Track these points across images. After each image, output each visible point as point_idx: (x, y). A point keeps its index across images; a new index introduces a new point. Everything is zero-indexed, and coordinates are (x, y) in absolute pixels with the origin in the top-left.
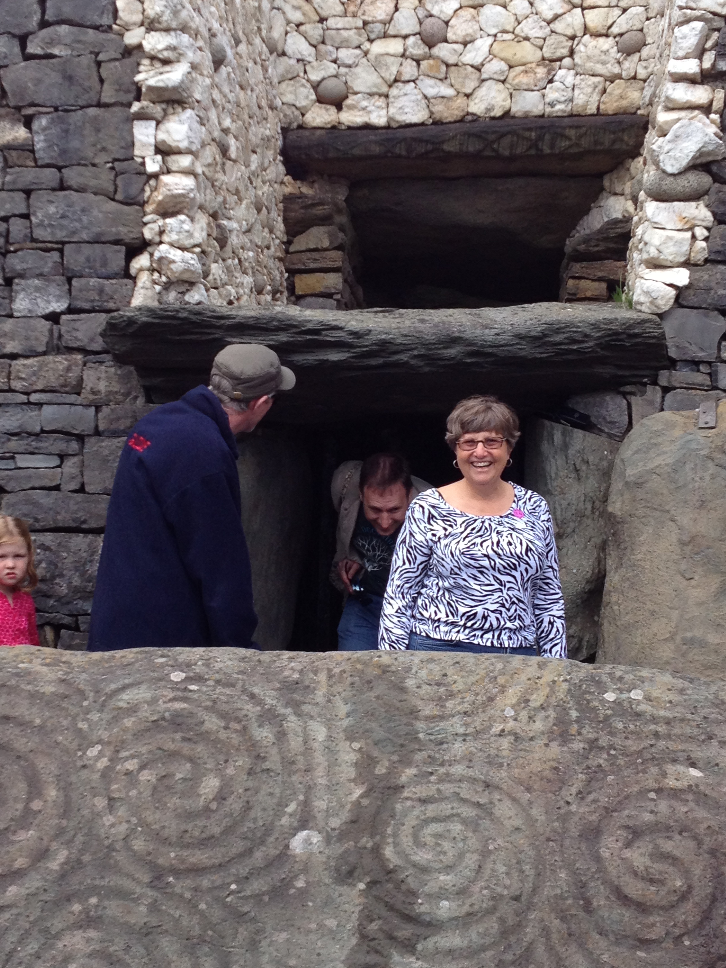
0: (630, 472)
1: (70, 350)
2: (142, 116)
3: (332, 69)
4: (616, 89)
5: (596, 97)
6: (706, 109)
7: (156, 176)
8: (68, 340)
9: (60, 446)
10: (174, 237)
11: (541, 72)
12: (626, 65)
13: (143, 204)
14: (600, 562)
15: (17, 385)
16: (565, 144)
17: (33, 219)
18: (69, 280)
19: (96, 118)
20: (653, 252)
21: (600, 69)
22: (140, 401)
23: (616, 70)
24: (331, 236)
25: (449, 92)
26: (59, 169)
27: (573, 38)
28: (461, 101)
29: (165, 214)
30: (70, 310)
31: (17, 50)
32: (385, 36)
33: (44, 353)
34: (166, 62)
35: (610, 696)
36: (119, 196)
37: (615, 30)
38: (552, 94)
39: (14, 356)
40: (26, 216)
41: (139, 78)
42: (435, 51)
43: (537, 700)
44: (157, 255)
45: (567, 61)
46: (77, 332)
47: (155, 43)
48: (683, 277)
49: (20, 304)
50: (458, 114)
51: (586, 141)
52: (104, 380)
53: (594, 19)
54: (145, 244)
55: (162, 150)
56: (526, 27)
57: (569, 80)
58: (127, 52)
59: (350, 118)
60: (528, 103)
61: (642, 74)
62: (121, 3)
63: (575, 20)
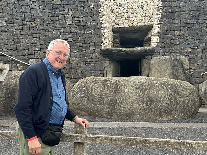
0: (152, 63)
2: (102, 30)
3: (117, 21)
4: (149, 22)
5: (147, 23)
6: (158, 27)
7: (104, 35)
8: (95, 52)
9: (95, 63)
10: (106, 41)
11: (141, 21)
12: (150, 20)
14: (149, 72)
15: (90, 57)
16: (144, 29)
17: (92, 40)
18: (95, 46)
19: (97, 30)
20: (153, 41)
21: (147, 20)
22: (103, 58)
24: (118, 40)
25: (131, 23)
26: (94, 35)
29: (104, 39)
30: (95, 49)
31: (90, 23)
32: (123, 17)
33: (93, 53)
34: (104, 24)
35: (150, 79)
36: (100, 38)
37: (149, 16)
38: (142, 23)
39: (90, 54)
41: (102, 26)
42: (129, 19)
43: (144, 79)
45: (144, 19)
46: (96, 51)
47: (103, 22)
48: (156, 44)
49: (91, 49)
50: (132, 26)
51: (146, 28)
52: (99, 56)
53: (147, 15)
54: (103, 42)
55: (104, 33)
56: (139, 16)
57: (144, 22)
58: (100, 23)
59: (119, 26)
60: (139, 24)
61: (152, 21)
62: (100, 18)
63: (144, 15)
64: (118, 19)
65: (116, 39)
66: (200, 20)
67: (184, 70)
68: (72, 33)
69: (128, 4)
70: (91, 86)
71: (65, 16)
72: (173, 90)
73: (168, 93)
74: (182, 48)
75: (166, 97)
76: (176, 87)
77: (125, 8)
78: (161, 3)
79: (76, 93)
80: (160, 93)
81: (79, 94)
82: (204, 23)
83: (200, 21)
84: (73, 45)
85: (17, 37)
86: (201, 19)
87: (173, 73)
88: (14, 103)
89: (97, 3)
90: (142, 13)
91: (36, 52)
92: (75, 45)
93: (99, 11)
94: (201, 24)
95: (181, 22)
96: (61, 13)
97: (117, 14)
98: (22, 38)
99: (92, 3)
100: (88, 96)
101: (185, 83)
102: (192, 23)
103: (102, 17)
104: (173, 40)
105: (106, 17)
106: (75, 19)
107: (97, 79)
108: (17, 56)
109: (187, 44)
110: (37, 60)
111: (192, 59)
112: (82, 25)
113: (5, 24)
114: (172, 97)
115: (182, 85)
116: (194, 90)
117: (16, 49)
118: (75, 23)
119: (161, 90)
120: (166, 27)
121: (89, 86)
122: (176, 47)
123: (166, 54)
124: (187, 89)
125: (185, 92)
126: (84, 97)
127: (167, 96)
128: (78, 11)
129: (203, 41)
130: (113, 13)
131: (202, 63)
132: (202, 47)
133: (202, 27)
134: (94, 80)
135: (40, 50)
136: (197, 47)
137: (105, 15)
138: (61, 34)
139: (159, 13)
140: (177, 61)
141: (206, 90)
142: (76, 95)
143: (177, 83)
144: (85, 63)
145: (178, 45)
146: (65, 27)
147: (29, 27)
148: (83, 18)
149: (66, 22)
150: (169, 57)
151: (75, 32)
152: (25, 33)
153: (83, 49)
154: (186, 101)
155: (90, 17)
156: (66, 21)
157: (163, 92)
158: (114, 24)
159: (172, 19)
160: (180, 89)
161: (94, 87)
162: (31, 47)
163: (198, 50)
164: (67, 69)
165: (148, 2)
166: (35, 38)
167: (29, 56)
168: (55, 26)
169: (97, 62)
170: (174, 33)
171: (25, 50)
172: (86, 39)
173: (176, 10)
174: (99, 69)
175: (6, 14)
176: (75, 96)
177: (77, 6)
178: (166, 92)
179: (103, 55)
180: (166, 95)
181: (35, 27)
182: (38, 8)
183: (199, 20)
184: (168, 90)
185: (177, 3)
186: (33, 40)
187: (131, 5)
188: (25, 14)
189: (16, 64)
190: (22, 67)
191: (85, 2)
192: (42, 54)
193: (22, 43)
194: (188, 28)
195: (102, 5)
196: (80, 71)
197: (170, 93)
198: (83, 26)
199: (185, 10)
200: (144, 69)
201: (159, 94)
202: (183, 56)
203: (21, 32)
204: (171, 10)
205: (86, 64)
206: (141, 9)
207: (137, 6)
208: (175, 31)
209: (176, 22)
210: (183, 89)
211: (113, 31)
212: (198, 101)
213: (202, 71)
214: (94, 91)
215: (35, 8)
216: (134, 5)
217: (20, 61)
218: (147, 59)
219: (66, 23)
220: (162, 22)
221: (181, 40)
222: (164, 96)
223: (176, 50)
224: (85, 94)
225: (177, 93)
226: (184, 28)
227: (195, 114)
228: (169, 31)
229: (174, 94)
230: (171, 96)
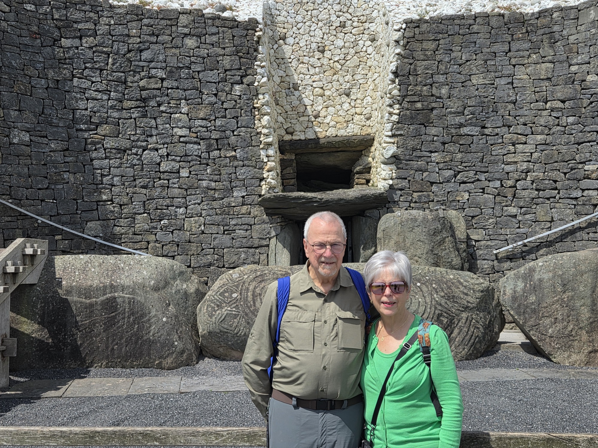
0: (381, 228)
1: (247, 204)
2: (262, 149)
3: (290, 125)
4: (365, 129)
5: (360, 131)
6: (394, 143)
7: (266, 162)
8: (247, 202)
9: (246, 227)
10: (271, 177)
11: (345, 124)
12: (367, 122)
13: (263, 169)
15: (236, 213)
16: (353, 143)
17: (238, 174)
18: (246, 188)
19: (251, 149)
20: (384, 177)
21: (360, 123)
22: (265, 216)
23: (365, 124)
24: (293, 170)
25: (321, 130)
26: (243, 161)
27: (353, 115)
28: (324, 132)
29: (269, 171)
30: (247, 195)
31: (232, 134)
32: (303, 116)
33: (241, 206)
34: (267, 135)
36: (257, 167)
37: (364, 113)
38: (348, 131)
39: (234, 207)
40: (235, 173)
41: (261, 139)
42: (317, 120)
44: (268, 181)
45: (351, 121)
46: (249, 200)
47: (265, 131)
48: (391, 182)
49: (235, 194)
50: (324, 136)
51: (358, 143)
52: (257, 211)
53: (358, 110)
54: (264, 178)
55: (268, 156)
56: (340, 113)
57: (352, 126)
58: (258, 133)
59: (295, 138)
60: (342, 133)
61: (371, 125)
62: (256, 122)
63: (353, 111)
64: (292, 121)
65: (288, 168)
66: (487, 128)
67: (456, 243)
68: (190, 158)
69: (314, 86)
70: (251, 288)
71: (172, 116)
72: (443, 294)
73: (431, 301)
74: (449, 192)
75: (429, 310)
76: (449, 288)
77: (306, 94)
78: (398, 87)
79: (218, 306)
80: (413, 301)
81: (223, 310)
82: (497, 134)
83: (487, 131)
84: (193, 185)
85: (56, 168)
86: (489, 126)
87: (432, 251)
88: (65, 335)
89: (248, 85)
90: (346, 106)
91: (101, 203)
92: (196, 185)
93: (253, 104)
94: (490, 137)
95: (445, 131)
96: (162, 108)
97: (288, 108)
98: (68, 171)
99: (238, 86)
100: (246, 315)
101: (470, 277)
102: (468, 135)
103: (262, 120)
104: (427, 173)
105: (270, 119)
106: (198, 123)
107: (266, 272)
108: (54, 216)
109: (460, 183)
110: (105, 223)
111: (473, 217)
112: (213, 137)
113: (26, 138)
114: (441, 311)
115: (462, 281)
116: (489, 293)
117: (54, 199)
118: (196, 133)
119: (416, 293)
120: (411, 143)
121: (248, 289)
122: (434, 188)
123: (412, 205)
124: (474, 291)
125: (469, 299)
126: (235, 316)
127: (430, 308)
128: (202, 104)
129: (497, 176)
130: (278, 106)
131: (494, 226)
132: (494, 190)
133: (492, 145)
134: (259, 273)
135: (111, 200)
136: (483, 189)
137: (267, 114)
138: (163, 160)
139: (395, 112)
140: (439, 221)
141: (515, 292)
142: (218, 312)
143: (452, 277)
144: (222, 228)
145: (439, 185)
146: (172, 143)
147: (83, 144)
148: (215, 120)
149: (175, 130)
150: (421, 212)
151: (196, 153)
152: (74, 159)
153: (216, 195)
154: (472, 318)
155: (233, 118)
156: (175, 127)
157: (420, 300)
158: (283, 132)
159: (423, 124)
160: (457, 292)
161: (259, 292)
162: (90, 192)
163: (486, 195)
164: (178, 245)
165: (361, 81)
166: (99, 171)
167: (84, 214)
168: (147, 141)
169: (251, 225)
170: (430, 157)
171: (74, 199)
172: (223, 172)
173: (433, 105)
174: (256, 243)
175: (27, 114)
176: (214, 315)
177: (200, 92)
178: (428, 300)
179: (266, 209)
180: (429, 306)
181: (99, 143)
182: (105, 97)
183: (484, 127)
184: (432, 295)
185: (434, 88)
186: (93, 175)
187: (322, 88)
188: (73, 113)
189: (54, 236)
190: (67, 242)
191: (219, 82)
192: (116, 209)
193: (68, 183)
194: (461, 145)
195: (261, 90)
196: (211, 248)
197: (437, 301)
198: (217, 140)
199: (454, 105)
200: (365, 242)
201: (411, 303)
202: (454, 212)
203: (65, 156)
204: (422, 105)
205: (224, 231)
206: (344, 98)
207: (333, 90)
208: (431, 152)
209: (433, 131)
210: (465, 291)
211: (281, 148)
212: (498, 316)
213: (496, 245)
214: (259, 299)
215: (99, 97)
216: (328, 88)
217: (65, 228)
218: (370, 217)
219: (175, 133)
220: (402, 132)
221: (448, 173)
222: (424, 309)
223: (436, 195)
224: (238, 308)
225: (452, 300)
226: (451, 146)
227: (491, 348)
228: (418, 153)
229: (446, 303)
230: (440, 308)
